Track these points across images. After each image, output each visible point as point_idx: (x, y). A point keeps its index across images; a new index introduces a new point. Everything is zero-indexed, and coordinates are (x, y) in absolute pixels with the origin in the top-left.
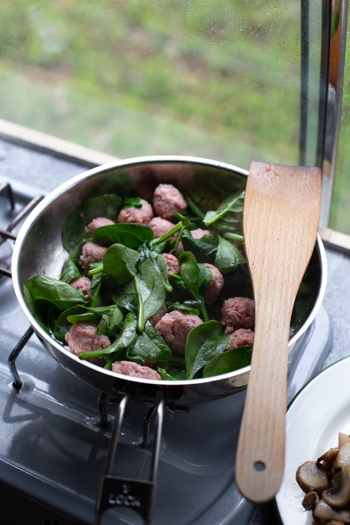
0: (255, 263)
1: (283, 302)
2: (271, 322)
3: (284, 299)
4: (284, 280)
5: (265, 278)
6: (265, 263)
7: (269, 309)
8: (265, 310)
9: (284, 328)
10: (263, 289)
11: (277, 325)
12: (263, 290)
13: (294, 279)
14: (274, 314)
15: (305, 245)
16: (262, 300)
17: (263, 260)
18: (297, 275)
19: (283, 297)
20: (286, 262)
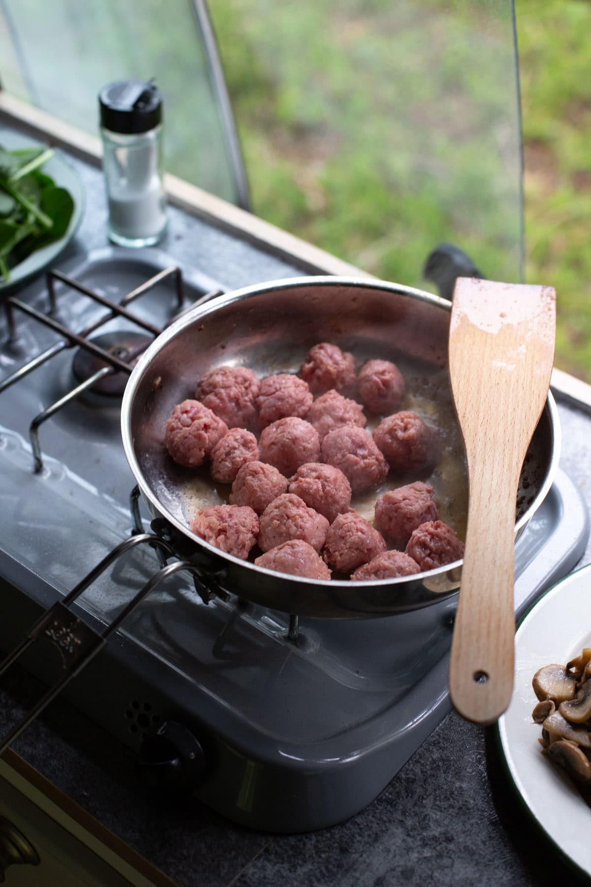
0: (467, 415)
1: (506, 467)
2: (491, 494)
3: (507, 463)
4: (507, 439)
5: (481, 435)
6: (481, 415)
7: (487, 476)
8: (483, 477)
9: (508, 501)
10: (478, 450)
11: (499, 496)
14: (494, 483)
15: (535, 392)
17: (478, 412)
18: (525, 431)
19: (506, 461)
20: (509, 414)
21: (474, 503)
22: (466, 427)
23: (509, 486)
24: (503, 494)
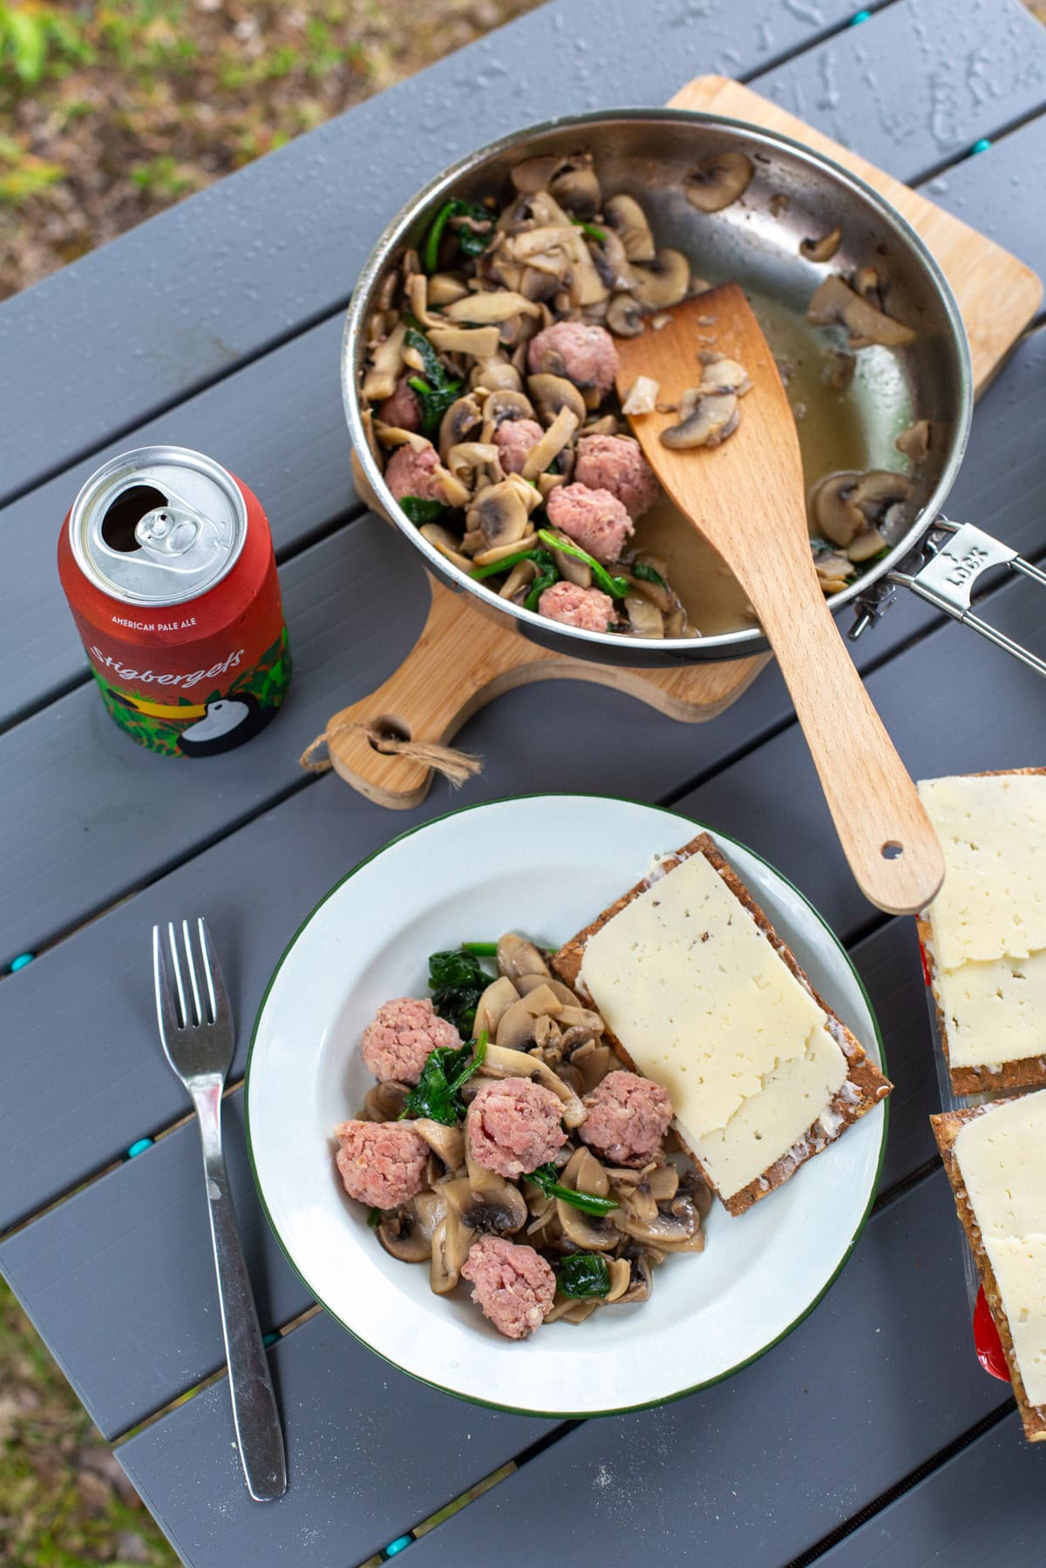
0: (706, 518)
1: (791, 562)
2: (789, 607)
3: (789, 555)
4: (774, 524)
5: (738, 536)
6: (724, 508)
7: (772, 586)
8: (767, 590)
9: (815, 605)
10: (744, 557)
11: (801, 605)
12: (744, 559)
13: (791, 511)
14: (786, 591)
15: (779, 440)
16: (752, 576)
17: (718, 506)
18: (792, 501)
19: (786, 553)
20: (760, 487)
21: (773, 631)
22: (712, 533)
23: (807, 585)
24: (804, 600)
